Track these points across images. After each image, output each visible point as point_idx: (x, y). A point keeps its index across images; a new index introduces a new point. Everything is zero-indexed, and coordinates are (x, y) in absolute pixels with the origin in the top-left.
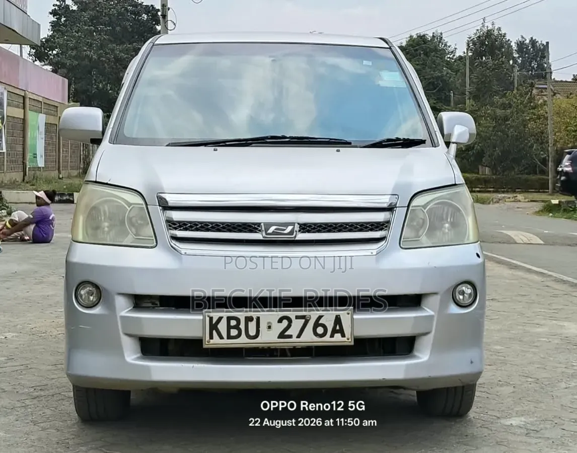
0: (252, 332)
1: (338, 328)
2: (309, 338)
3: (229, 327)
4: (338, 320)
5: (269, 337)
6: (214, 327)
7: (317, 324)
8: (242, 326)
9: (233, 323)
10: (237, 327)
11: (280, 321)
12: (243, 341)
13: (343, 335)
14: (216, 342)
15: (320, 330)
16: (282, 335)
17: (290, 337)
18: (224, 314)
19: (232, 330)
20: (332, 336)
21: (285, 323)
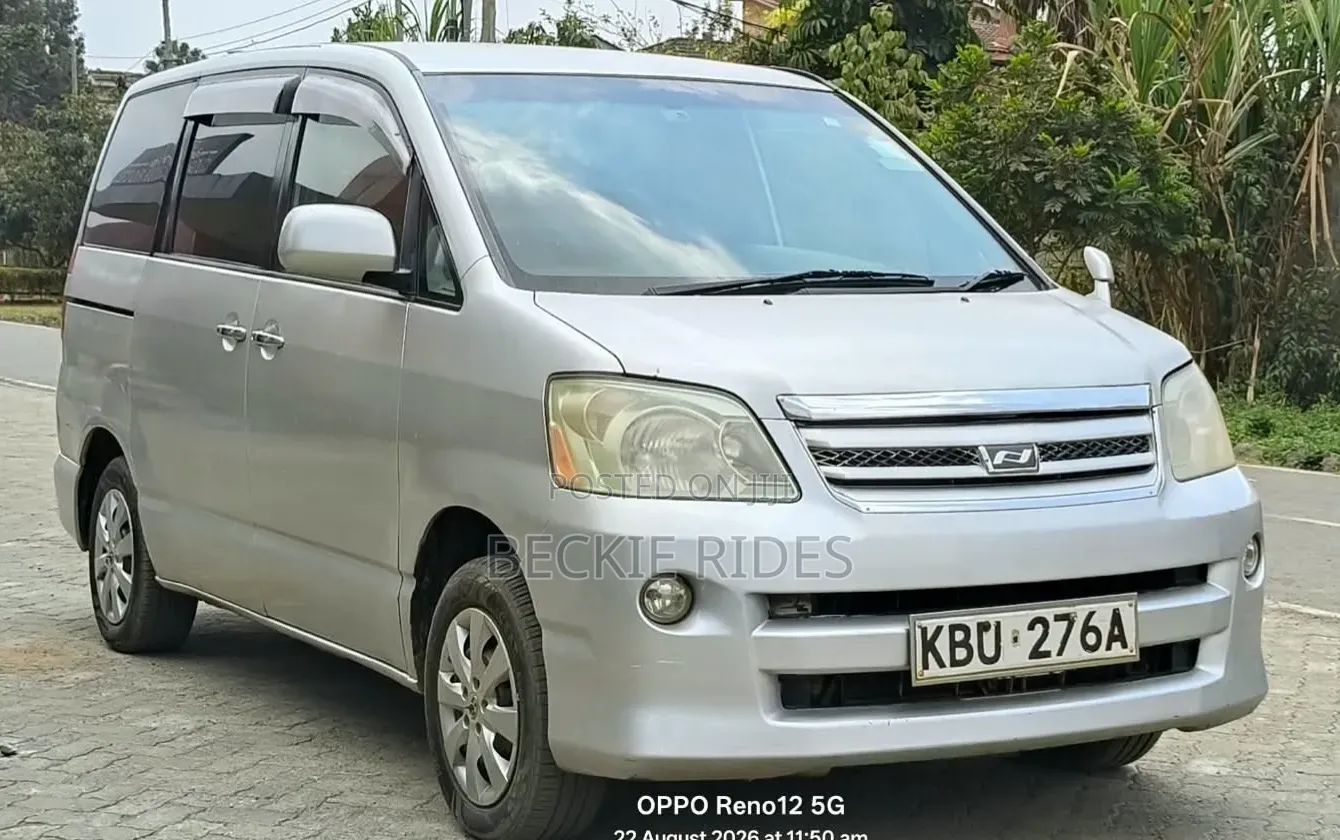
0: (990, 652)
1: (1116, 632)
2: (1075, 655)
3: (954, 645)
4: (1116, 620)
5: (1015, 659)
6: (929, 646)
7: (1087, 628)
8: (974, 641)
9: (959, 636)
10: (965, 644)
11: (1031, 627)
12: (976, 668)
13: (1125, 646)
14: (933, 674)
15: (1091, 639)
16: (1036, 653)
17: (1047, 654)
18: (946, 619)
19: (957, 650)
20: (1109, 648)
21: (1039, 628)
